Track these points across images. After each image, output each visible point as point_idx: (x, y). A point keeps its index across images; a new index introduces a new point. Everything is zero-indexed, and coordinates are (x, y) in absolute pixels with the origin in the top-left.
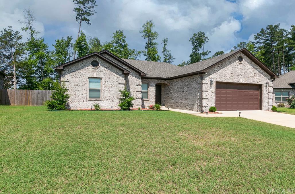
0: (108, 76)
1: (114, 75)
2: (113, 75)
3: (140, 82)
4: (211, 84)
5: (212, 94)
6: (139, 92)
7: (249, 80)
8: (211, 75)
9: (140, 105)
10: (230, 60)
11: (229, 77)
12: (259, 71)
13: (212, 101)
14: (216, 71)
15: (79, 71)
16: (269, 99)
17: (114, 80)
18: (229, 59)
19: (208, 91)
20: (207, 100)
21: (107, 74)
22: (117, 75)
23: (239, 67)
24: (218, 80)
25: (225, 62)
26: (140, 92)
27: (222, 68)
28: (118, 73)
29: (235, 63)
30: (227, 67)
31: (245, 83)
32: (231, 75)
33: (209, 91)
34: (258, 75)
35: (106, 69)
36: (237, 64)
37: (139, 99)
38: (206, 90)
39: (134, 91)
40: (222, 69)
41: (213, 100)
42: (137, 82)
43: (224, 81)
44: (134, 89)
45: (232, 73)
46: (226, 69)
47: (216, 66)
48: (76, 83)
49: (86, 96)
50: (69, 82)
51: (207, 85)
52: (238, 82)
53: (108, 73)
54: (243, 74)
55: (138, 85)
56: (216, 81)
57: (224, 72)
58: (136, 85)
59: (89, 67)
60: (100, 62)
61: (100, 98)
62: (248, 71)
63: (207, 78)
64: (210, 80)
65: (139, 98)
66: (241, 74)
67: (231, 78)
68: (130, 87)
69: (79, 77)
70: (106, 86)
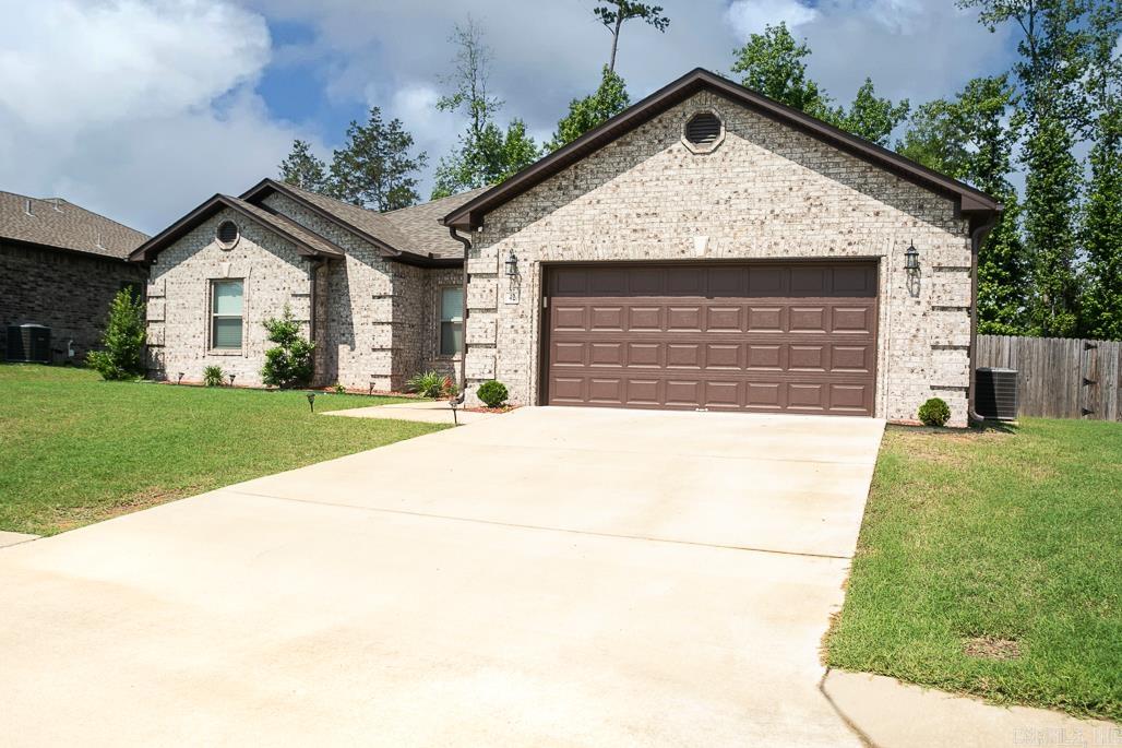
0: (261, 271)
1: (279, 267)
2: (275, 267)
3: (388, 282)
4: (514, 274)
5: (520, 322)
6: (383, 323)
7: (765, 241)
8: (517, 234)
9: (386, 377)
10: (629, 144)
11: (624, 232)
12: (847, 181)
13: (517, 356)
14: (544, 209)
15: (186, 262)
16: (935, 347)
17: (278, 285)
18: (620, 144)
19: (495, 310)
20: (494, 351)
21: (258, 263)
22: (289, 265)
23: (692, 171)
24: (553, 256)
25: (596, 161)
26: (388, 323)
27: (577, 192)
28: (291, 256)
29: (662, 156)
30: (610, 184)
31: (735, 255)
32: (638, 221)
33: (503, 310)
34: (835, 206)
35: (255, 245)
36: (677, 162)
37: (383, 354)
38: (483, 306)
39: (364, 320)
40: (577, 197)
41: (523, 352)
42: (377, 283)
43: (586, 258)
44: (365, 313)
45: (640, 211)
46: (601, 197)
47: (542, 189)
48: (181, 301)
49: (202, 340)
50: (164, 297)
51: (494, 281)
52: (683, 257)
53: (260, 260)
54: (722, 207)
55: (379, 297)
56: (541, 259)
57: (590, 212)
58: (374, 297)
59: (212, 246)
60: (242, 225)
61: (239, 346)
62: (759, 189)
63: (492, 250)
64: (506, 257)
65: (382, 349)
66: (706, 208)
67: (634, 236)
68: (353, 305)
69: (189, 279)
70: (255, 306)
